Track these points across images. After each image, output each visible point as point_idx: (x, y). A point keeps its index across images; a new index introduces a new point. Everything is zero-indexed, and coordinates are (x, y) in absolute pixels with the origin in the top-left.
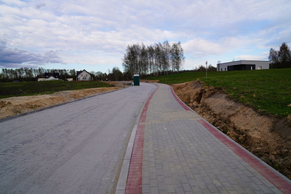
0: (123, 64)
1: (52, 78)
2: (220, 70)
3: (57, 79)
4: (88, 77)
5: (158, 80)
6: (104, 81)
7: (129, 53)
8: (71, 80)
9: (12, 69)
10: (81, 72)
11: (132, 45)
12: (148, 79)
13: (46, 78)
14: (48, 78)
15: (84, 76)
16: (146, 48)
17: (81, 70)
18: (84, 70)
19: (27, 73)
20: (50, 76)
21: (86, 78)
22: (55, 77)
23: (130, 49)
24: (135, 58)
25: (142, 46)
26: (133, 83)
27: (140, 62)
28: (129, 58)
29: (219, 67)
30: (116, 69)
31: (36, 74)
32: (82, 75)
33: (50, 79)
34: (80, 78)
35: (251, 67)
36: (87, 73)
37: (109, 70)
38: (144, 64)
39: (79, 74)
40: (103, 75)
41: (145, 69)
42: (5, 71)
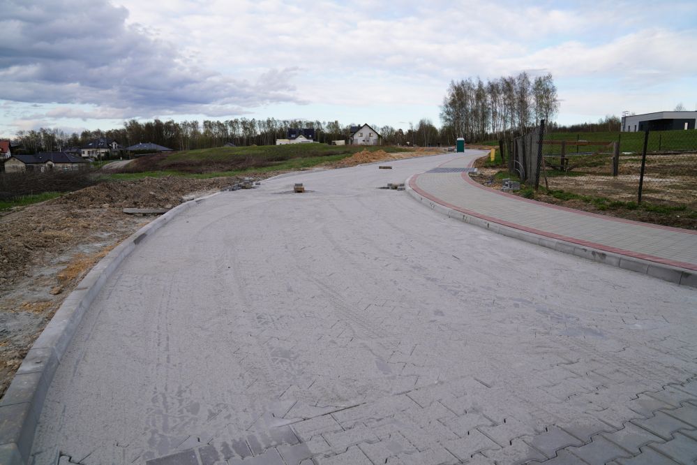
0: (442, 115)
2: (627, 130)
3: (311, 141)
7: (453, 96)
8: (342, 142)
11: (460, 81)
12: (484, 145)
14: (294, 138)
15: (367, 136)
16: (485, 84)
17: (359, 125)
21: (368, 141)
22: (308, 138)
23: (455, 87)
24: (463, 105)
25: (477, 83)
26: (456, 150)
27: (472, 113)
28: (453, 104)
29: (625, 122)
30: (426, 123)
31: (263, 130)
32: (362, 134)
33: (300, 141)
34: (357, 140)
35: (686, 124)
36: (371, 131)
37: (411, 124)
38: (481, 115)
39: (355, 133)
40: (397, 133)
41: (484, 125)
42: (208, 125)
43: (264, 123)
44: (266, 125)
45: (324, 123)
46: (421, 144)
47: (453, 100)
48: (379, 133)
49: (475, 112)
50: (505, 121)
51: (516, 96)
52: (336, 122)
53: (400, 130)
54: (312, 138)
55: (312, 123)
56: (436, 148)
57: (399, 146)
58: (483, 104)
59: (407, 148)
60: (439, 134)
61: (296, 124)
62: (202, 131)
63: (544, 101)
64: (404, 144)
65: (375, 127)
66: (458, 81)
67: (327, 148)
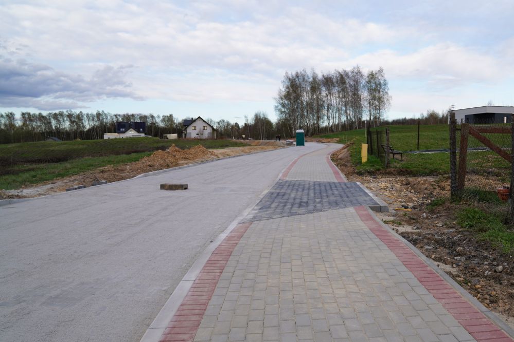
0: (276, 107)
1: (133, 132)
3: (143, 135)
4: (208, 132)
5: (338, 139)
6: (238, 139)
7: (288, 88)
8: (174, 136)
9: (40, 114)
10: (193, 121)
11: (294, 73)
12: (321, 137)
13: (120, 132)
14: (124, 132)
15: (200, 129)
16: (320, 77)
18: (199, 117)
19: (72, 122)
20: (128, 130)
21: (202, 134)
22: (139, 132)
23: (290, 79)
24: (298, 97)
25: (312, 75)
26: (295, 143)
27: (307, 105)
28: (287, 96)
30: (262, 116)
31: (92, 124)
32: (195, 127)
33: (130, 135)
34: (190, 133)
35: (505, 118)
36: (205, 125)
37: (246, 117)
38: (316, 107)
39: (188, 126)
40: (233, 127)
41: (319, 118)
42: (27, 117)
43: (93, 117)
44: (96, 119)
45: (159, 117)
46: (256, 137)
47: (288, 92)
48: (215, 127)
49: (310, 105)
50: (340, 114)
51: (349, 89)
52: (171, 116)
53: (236, 124)
54: (144, 132)
55: (146, 117)
56: (273, 141)
57: (234, 140)
58: (317, 97)
59: (242, 141)
60: (274, 127)
61: (128, 117)
62: (19, 123)
63: (377, 95)
64: (239, 137)
65: (211, 121)
66: (292, 73)
67: (158, 142)
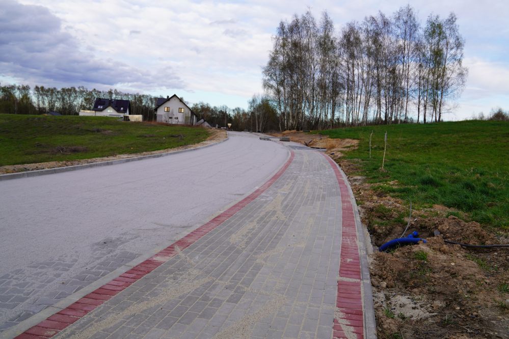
1: (111, 111)
4: (184, 115)
8: (138, 118)
10: (168, 100)
13: (97, 110)
14: (101, 110)
17: (168, 97)
18: (175, 95)
20: (107, 107)
32: (168, 108)
33: (108, 114)
34: (161, 115)
36: (181, 106)
39: (160, 106)
